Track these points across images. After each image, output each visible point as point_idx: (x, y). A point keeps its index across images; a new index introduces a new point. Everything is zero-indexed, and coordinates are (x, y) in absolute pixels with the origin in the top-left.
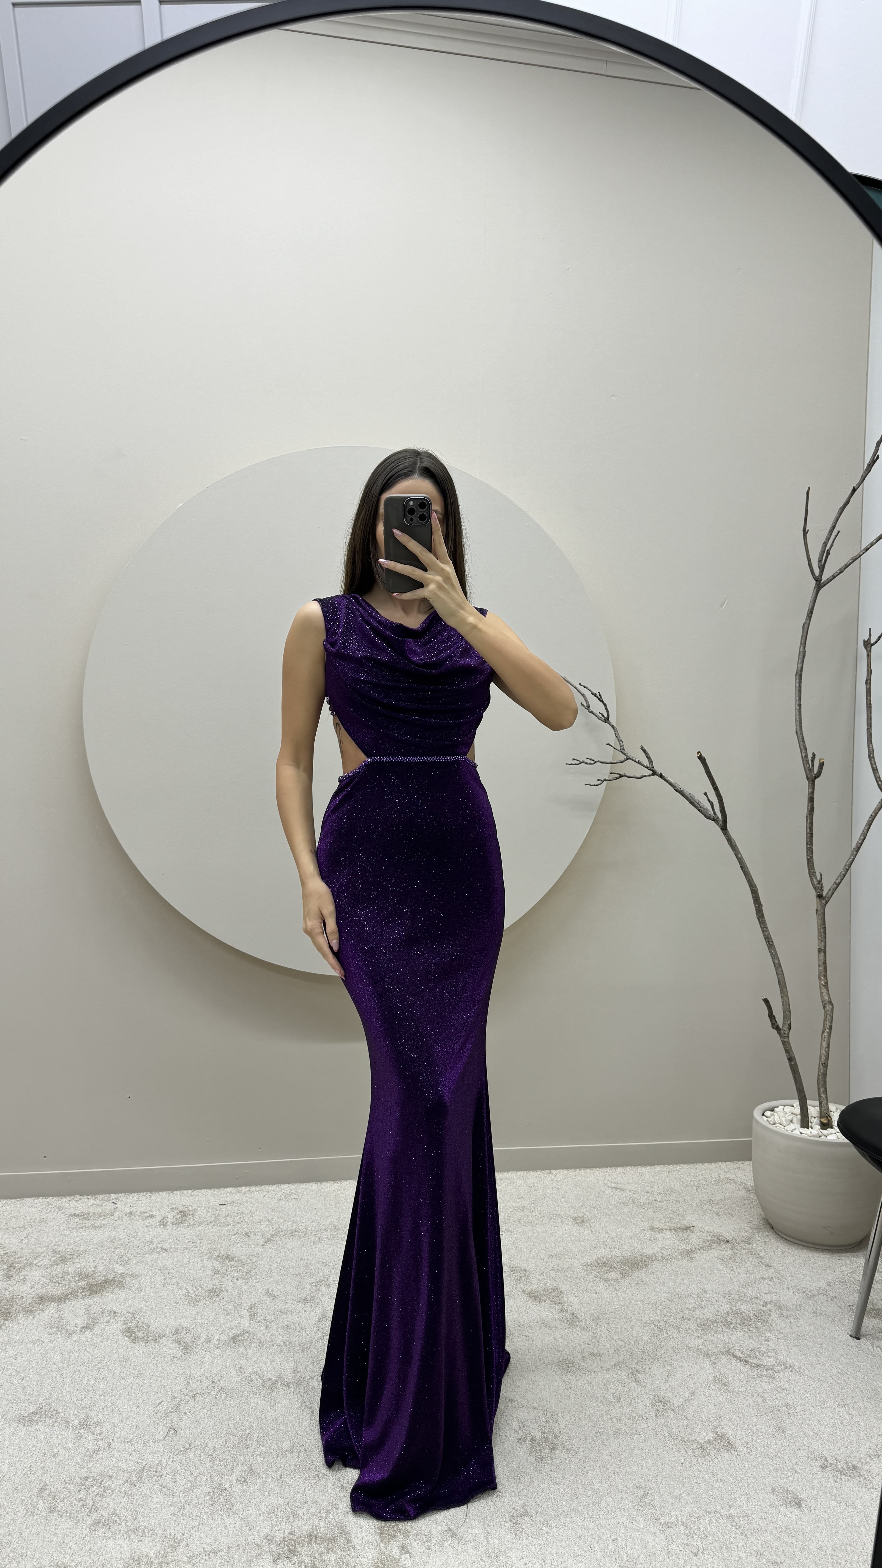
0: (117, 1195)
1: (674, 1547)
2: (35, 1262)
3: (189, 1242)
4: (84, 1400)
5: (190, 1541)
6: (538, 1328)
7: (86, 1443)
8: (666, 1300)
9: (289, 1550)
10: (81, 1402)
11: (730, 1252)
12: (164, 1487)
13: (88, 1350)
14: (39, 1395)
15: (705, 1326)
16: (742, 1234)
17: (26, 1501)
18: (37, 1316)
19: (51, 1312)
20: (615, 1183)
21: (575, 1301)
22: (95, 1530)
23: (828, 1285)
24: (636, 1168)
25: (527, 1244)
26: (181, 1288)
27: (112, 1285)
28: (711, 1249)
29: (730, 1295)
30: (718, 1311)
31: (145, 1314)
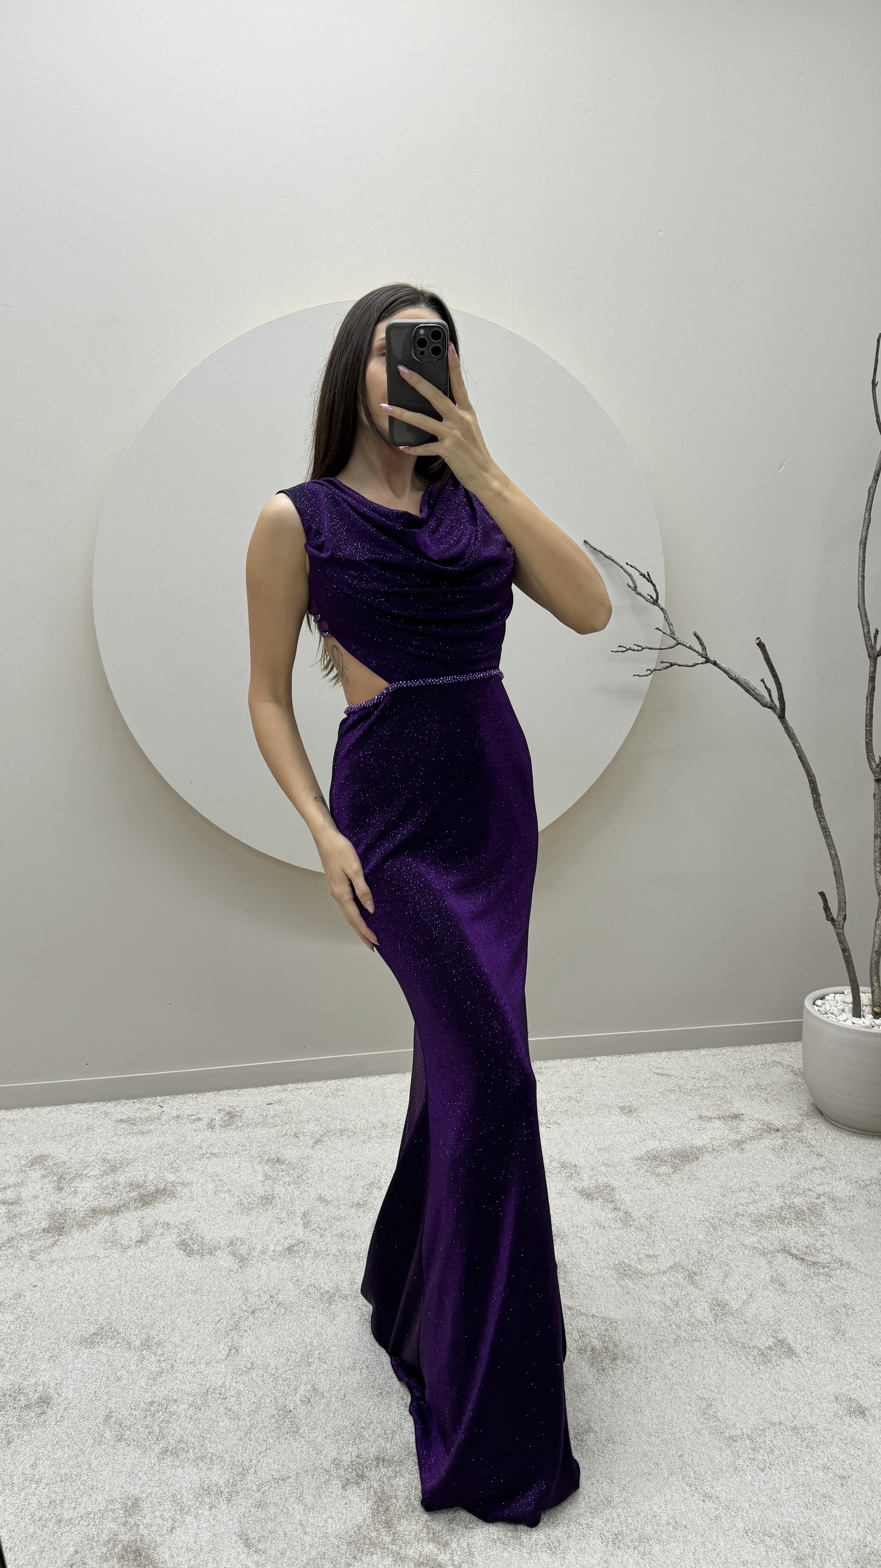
0: (163, 1098)
1: (741, 1462)
2: (85, 1172)
3: (239, 1145)
4: (144, 1318)
5: (258, 1467)
6: (592, 1229)
7: (149, 1365)
8: (719, 1195)
9: (357, 1475)
10: (141, 1321)
11: (780, 1141)
12: (229, 1411)
13: (144, 1265)
15: (759, 1222)
16: (792, 1121)
17: (93, 1429)
18: (91, 1230)
19: (105, 1225)
20: (660, 1068)
21: (627, 1198)
22: (163, 1459)
24: (680, 1051)
25: (576, 1138)
26: (233, 1196)
27: (164, 1195)
28: (762, 1138)
29: (783, 1187)
30: (771, 1206)
31: (198, 1225)
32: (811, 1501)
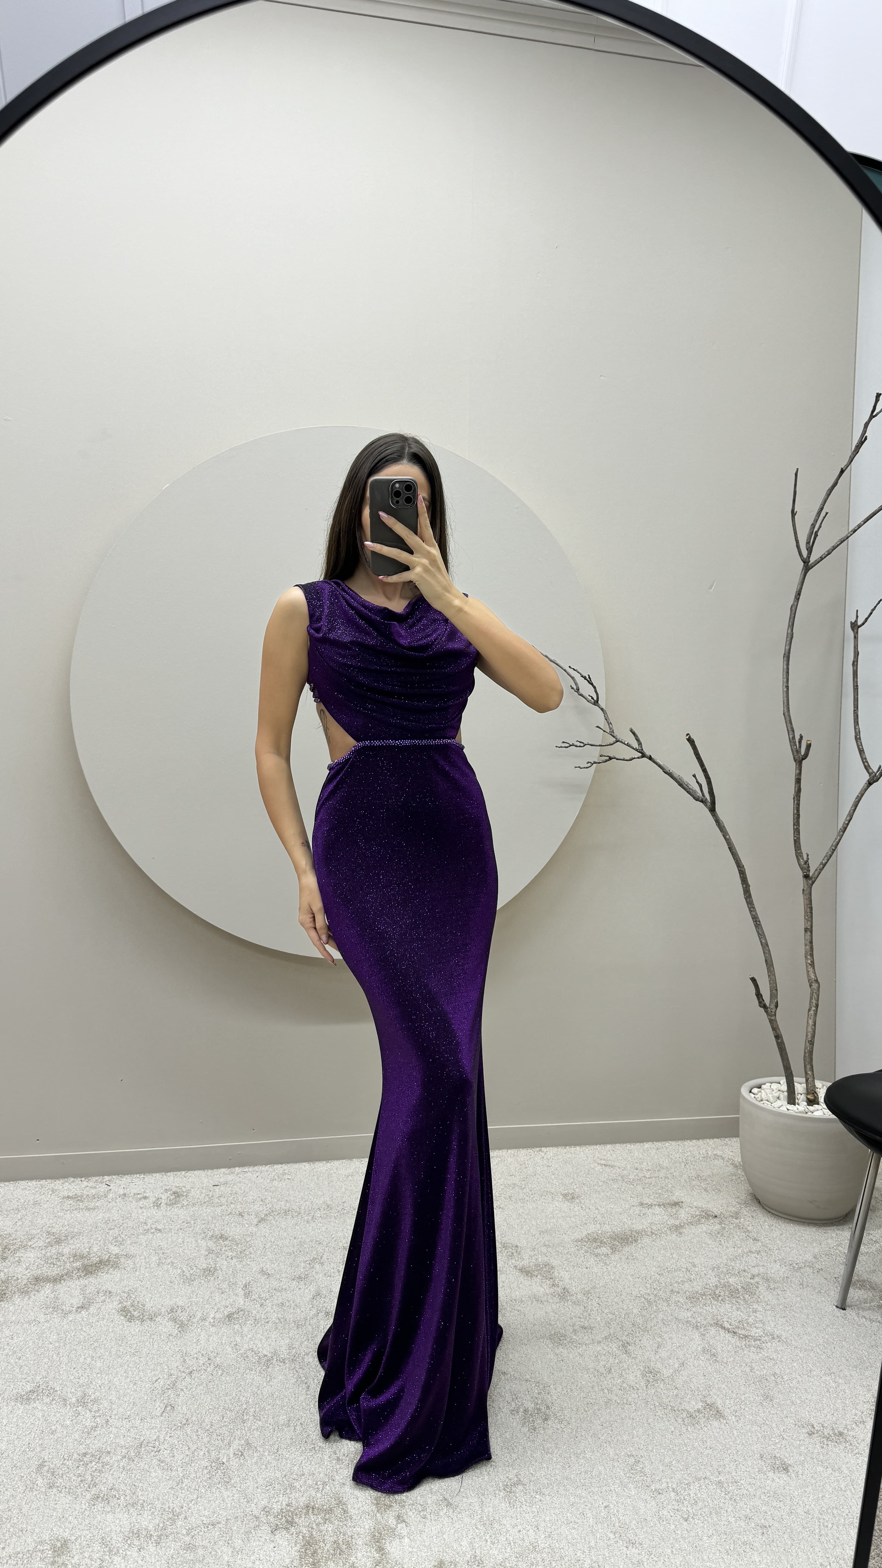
0: (110, 1177)
1: (665, 1513)
3: (183, 1222)
4: (81, 1378)
5: (189, 1514)
6: (530, 1303)
7: (84, 1420)
8: (655, 1274)
9: (287, 1521)
10: (78, 1380)
11: (718, 1227)
12: (162, 1462)
13: (84, 1330)
14: (36, 1374)
15: (694, 1298)
16: (730, 1209)
17: (25, 1477)
18: (33, 1297)
19: (47, 1293)
20: (605, 1160)
21: (566, 1276)
22: (94, 1505)
23: (814, 1257)
24: (625, 1145)
25: (518, 1221)
26: (176, 1268)
27: (107, 1266)
28: (699, 1224)
29: (718, 1268)
30: (707, 1284)
31: (140, 1294)
32: (731, 1548)
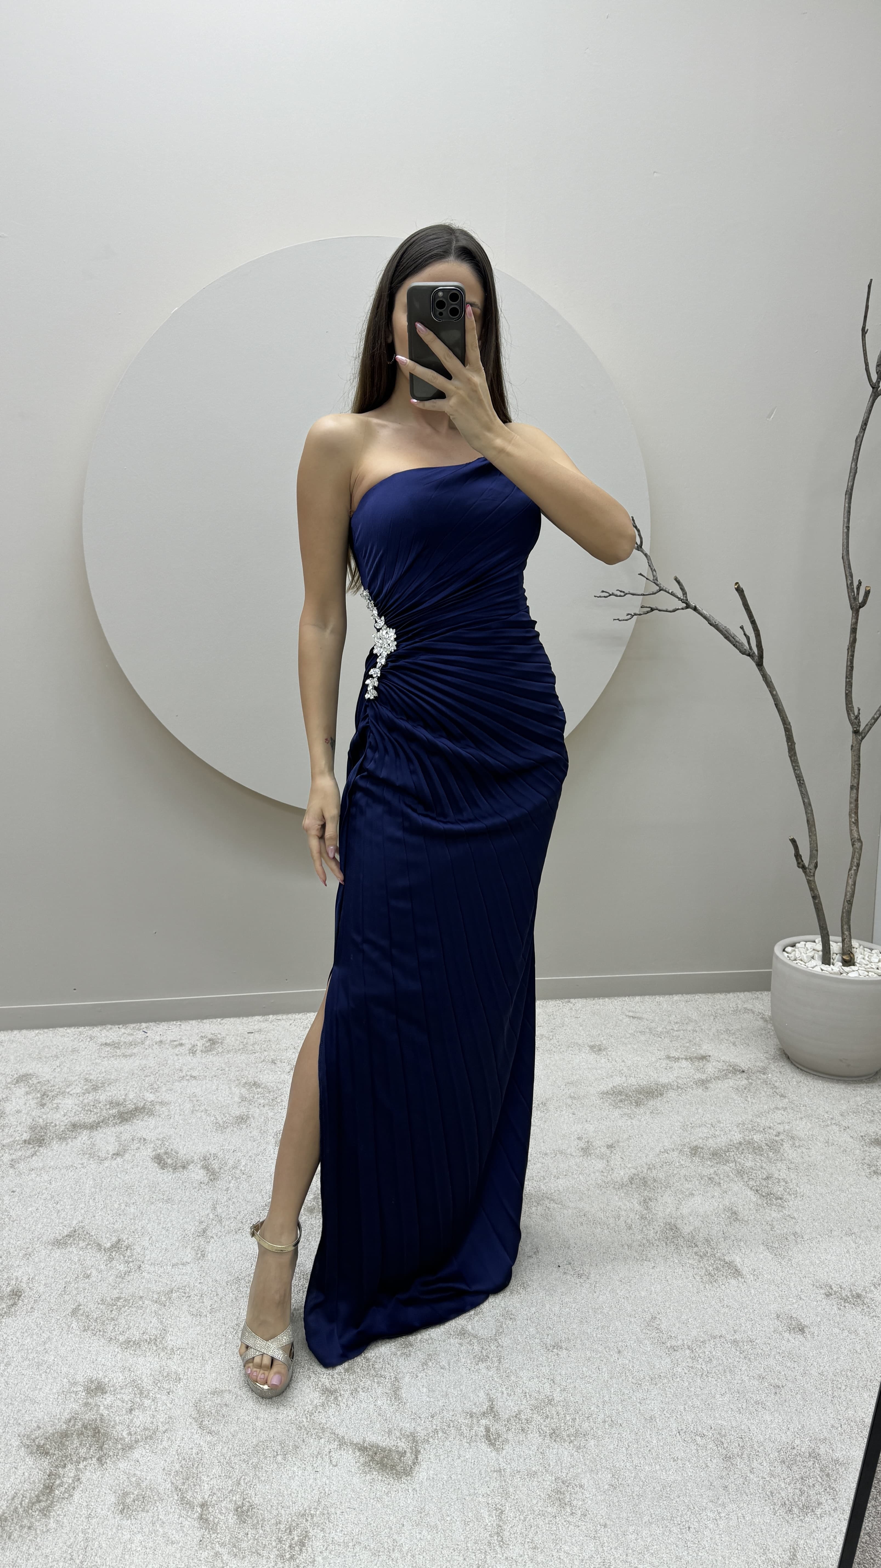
0: (147, 1024)
1: (680, 1370)
2: (67, 1091)
3: (218, 1069)
4: (116, 1223)
7: (118, 1265)
10: (113, 1225)
11: (745, 1082)
12: (192, 1308)
13: (119, 1176)
15: (718, 1155)
16: (758, 1064)
17: (61, 1320)
18: (70, 1143)
19: (84, 1139)
20: (633, 1012)
23: (841, 1115)
24: (654, 997)
26: (209, 1115)
27: (142, 1113)
28: (727, 1079)
29: (744, 1124)
30: (731, 1140)
31: (174, 1141)
32: (744, 1407)
